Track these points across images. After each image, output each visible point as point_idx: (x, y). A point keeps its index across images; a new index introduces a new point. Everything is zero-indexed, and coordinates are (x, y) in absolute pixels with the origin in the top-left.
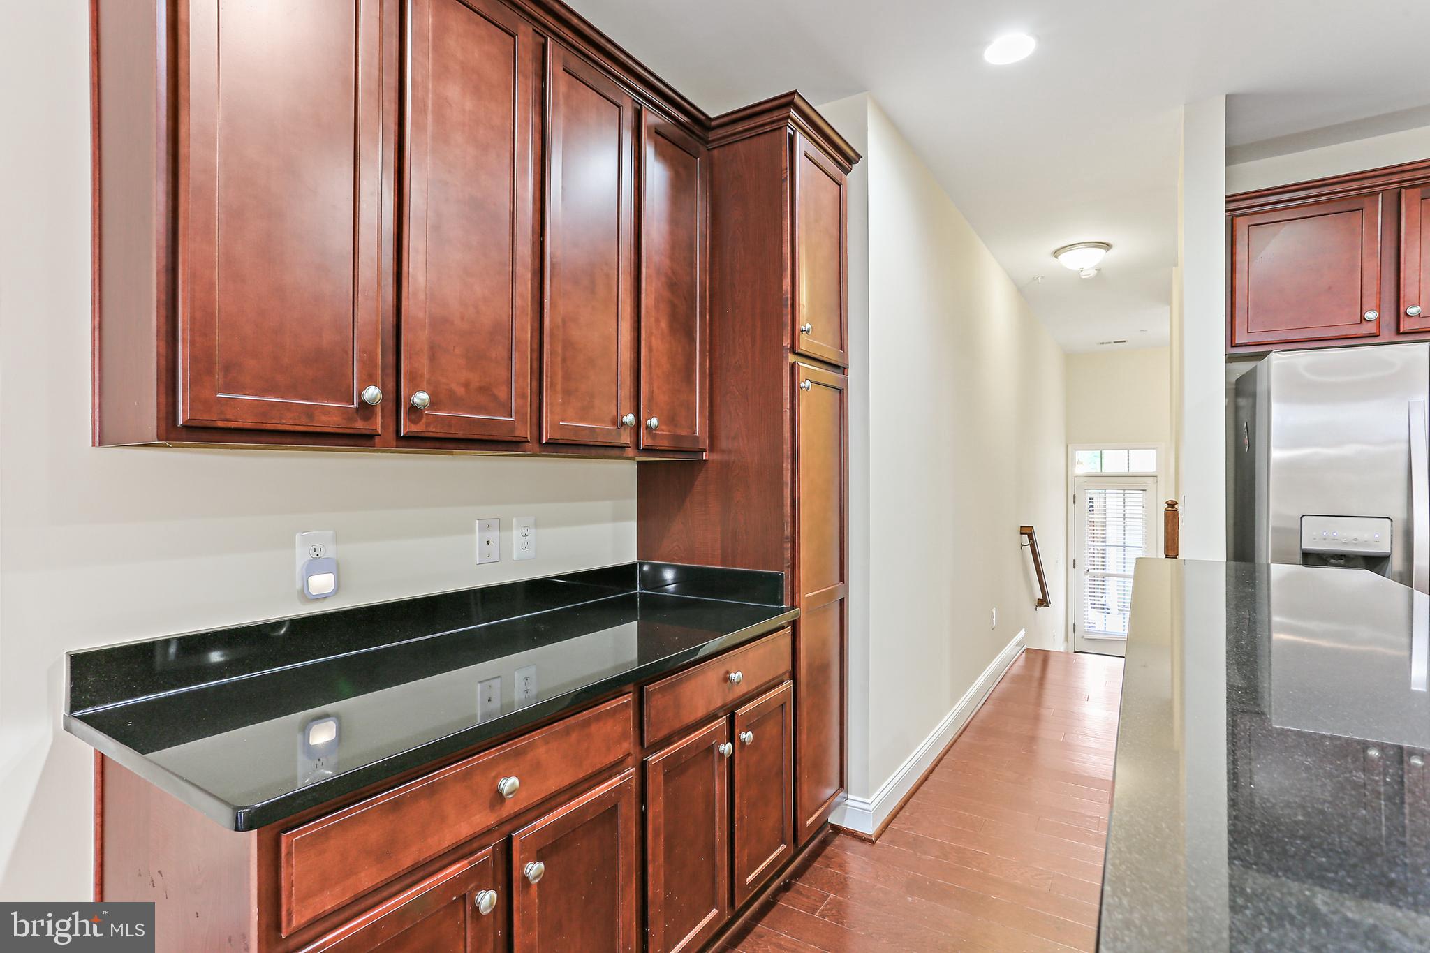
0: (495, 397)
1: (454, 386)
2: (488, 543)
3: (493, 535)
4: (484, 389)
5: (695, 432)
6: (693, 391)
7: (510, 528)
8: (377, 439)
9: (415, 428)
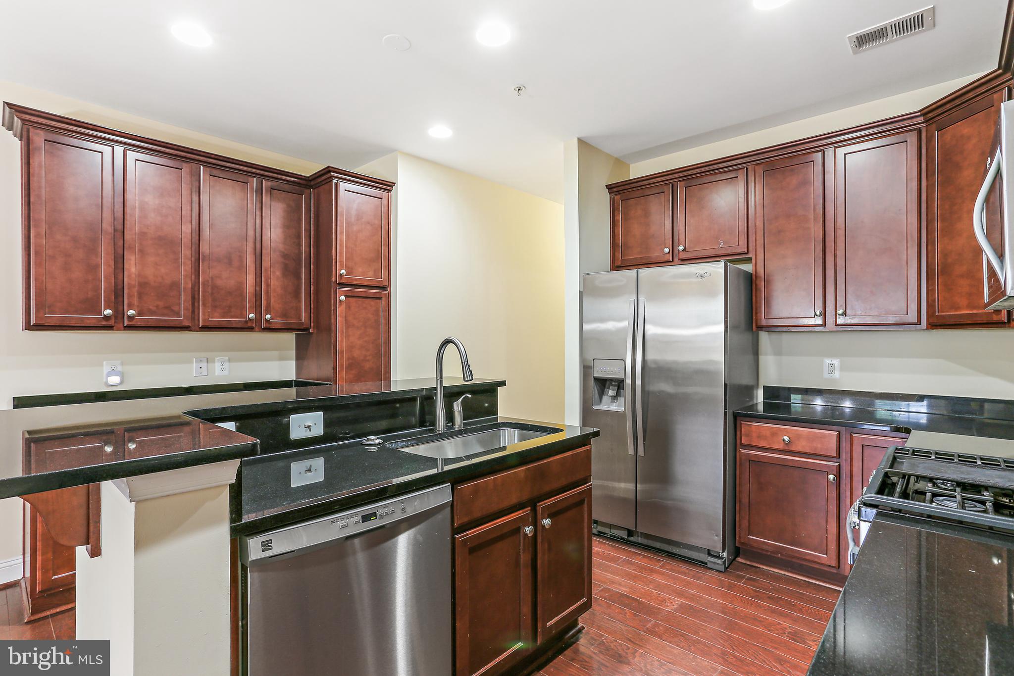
0: (173, 311)
1: (151, 307)
2: (201, 367)
3: (204, 365)
4: (168, 308)
5: (302, 320)
6: (300, 301)
7: (214, 362)
8: (114, 328)
9: (130, 323)
